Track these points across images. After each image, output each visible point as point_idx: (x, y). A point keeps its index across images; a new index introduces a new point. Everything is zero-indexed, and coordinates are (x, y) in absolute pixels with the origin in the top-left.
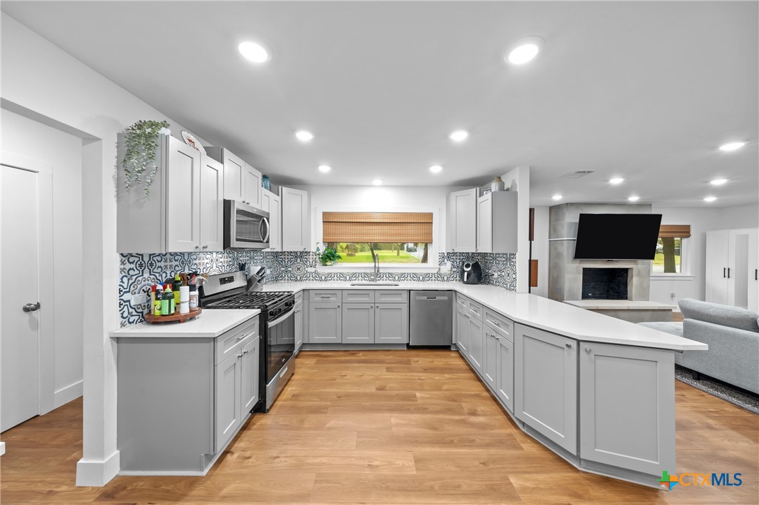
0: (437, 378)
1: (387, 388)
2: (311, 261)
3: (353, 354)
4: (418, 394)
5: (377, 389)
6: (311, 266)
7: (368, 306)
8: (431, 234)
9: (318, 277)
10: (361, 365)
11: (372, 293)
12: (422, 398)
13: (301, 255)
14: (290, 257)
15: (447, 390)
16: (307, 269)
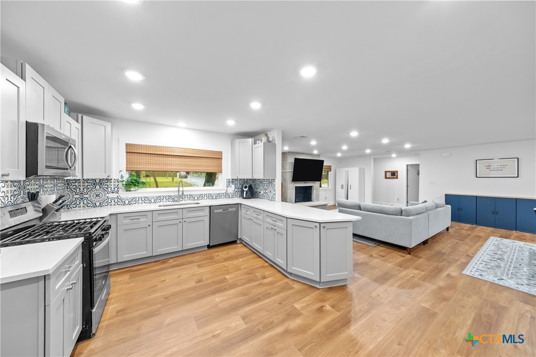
0: (236, 263)
1: (203, 280)
2: (113, 187)
3: (164, 263)
4: (227, 277)
5: (196, 283)
6: (113, 192)
7: (177, 221)
8: (221, 166)
9: (121, 202)
10: (176, 268)
11: (180, 212)
12: (231, 278)
13: (102, 183)
14: (86, 184)
15: (244, 269)
16: (107, 195)
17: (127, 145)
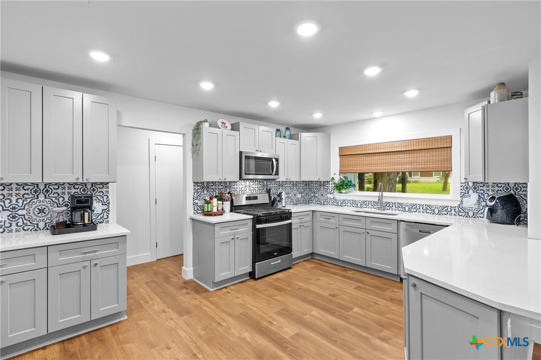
1: (338, 297)
2: (331, 188)
3: (345, 270)
4: (356, 310)
5: (330, 295)
6: (331, 193)
7: (360, 231)
8: (450, 160)
9: (335, 202)
10: (342, 278)
11: (363, 219)
13: (323, 184)
14: (317, 185)
16: (328, 195)
17: (341, 149)
